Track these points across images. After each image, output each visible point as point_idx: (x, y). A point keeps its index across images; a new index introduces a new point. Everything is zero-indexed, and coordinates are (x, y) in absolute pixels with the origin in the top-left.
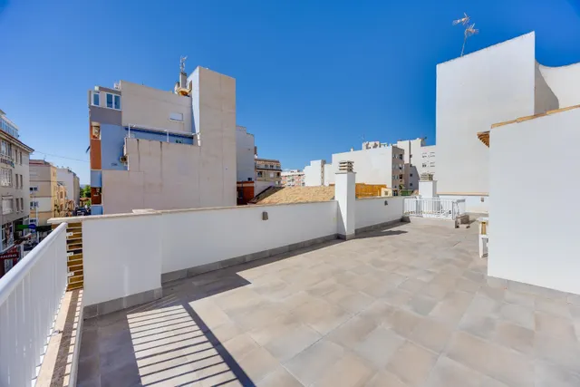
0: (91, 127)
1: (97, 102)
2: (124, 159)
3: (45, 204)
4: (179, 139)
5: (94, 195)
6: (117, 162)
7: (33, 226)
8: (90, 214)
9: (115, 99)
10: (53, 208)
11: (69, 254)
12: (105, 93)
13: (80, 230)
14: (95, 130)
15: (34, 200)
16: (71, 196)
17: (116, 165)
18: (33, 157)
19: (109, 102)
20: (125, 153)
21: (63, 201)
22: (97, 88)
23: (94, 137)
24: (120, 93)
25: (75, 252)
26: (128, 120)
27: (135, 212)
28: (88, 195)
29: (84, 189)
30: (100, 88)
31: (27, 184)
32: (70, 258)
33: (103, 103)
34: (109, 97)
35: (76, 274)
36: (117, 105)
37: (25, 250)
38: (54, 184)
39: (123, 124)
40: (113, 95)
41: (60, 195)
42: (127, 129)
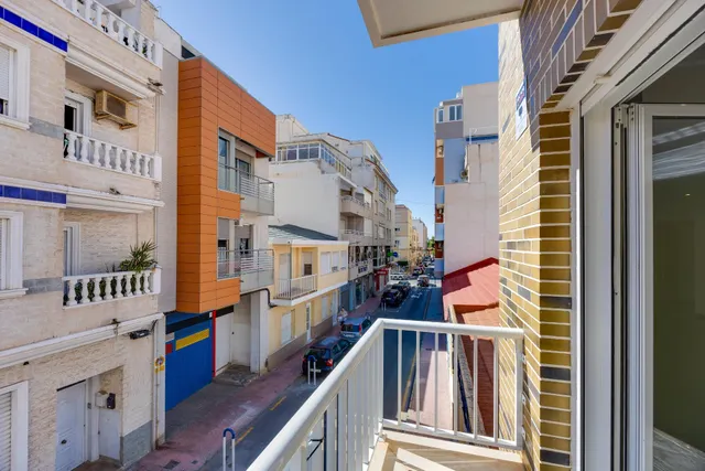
0: (436, 147)
1: (441, 120)
2: (465, 173)
6: (458, 177)
9: (456, 113)
10: (409, 247)
12: (448, 107)
14: (439, 151)
15: (398, 239)
19: (452, 117)
20: (466, 166)
21: (415, 245)
22: (441, 104)
23: (439, 158)
24: (461, 101)
26: (469, 131)
30: (444, 103)
31: (394, 223)
33: (446, 118)
34: (452, 110)
36: (459, 115)
39: (465, 135)
40: (455, 106)
41: (414, 238)
42: (468, 140)
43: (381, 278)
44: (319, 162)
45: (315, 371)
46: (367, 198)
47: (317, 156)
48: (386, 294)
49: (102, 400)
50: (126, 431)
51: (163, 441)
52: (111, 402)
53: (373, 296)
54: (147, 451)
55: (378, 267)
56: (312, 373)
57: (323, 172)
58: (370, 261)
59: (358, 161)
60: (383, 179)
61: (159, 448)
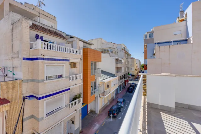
0: (144, 46)
1: (146, 38)
2: (154, 54)
3: (133, 69)
4: (178, 43)
5: (145, 67)
6: (152, 56)
7: (131, 74)
8: (144, 73)
9: (151, 35)
10: (135, 70)
11: (143, 84)
12: (149, 34)
13: (146, 78)
14: (145, 47)
15: (131, 68)
16: (139, 67)
17: (151, 57)
18: (131, 57)
19: (150, 36)
20: (155, 52)
21: (137, 68)
22: (146, 33)
23: (145, 49)
24: (153, 32)
25: (145, 84)
26: (156, 41)
27: (163, 74)
28: (143, 67)
29: (142, 65)
30: (147, 33)
31: (130, 64)
32: (143, 86)
33: (148, 37)
34: (150, 34)
35: (145, 91)
36: (152, 37)
37: (130, 80)
38: (135, 64)
39: (154, 42)
40: (151, 33)
41: (136, 67)
42: (155, 44)
43: (127, 82)
44: (110, 54)
45: (112, 116)
46: (123, 61)
47: (109, 52)
48: (129, 88)
49: (71, 122)
50: (76, 129)
51: (81, 131)
52: (73, 123)
53: (124, 88)
54: (79, 133)
55: (126, 80)
56: (111, 116)
57: (111, 56)
58: (124, 79)
59: (120, 50)
60: (127, 54)
61: (81, 132)
